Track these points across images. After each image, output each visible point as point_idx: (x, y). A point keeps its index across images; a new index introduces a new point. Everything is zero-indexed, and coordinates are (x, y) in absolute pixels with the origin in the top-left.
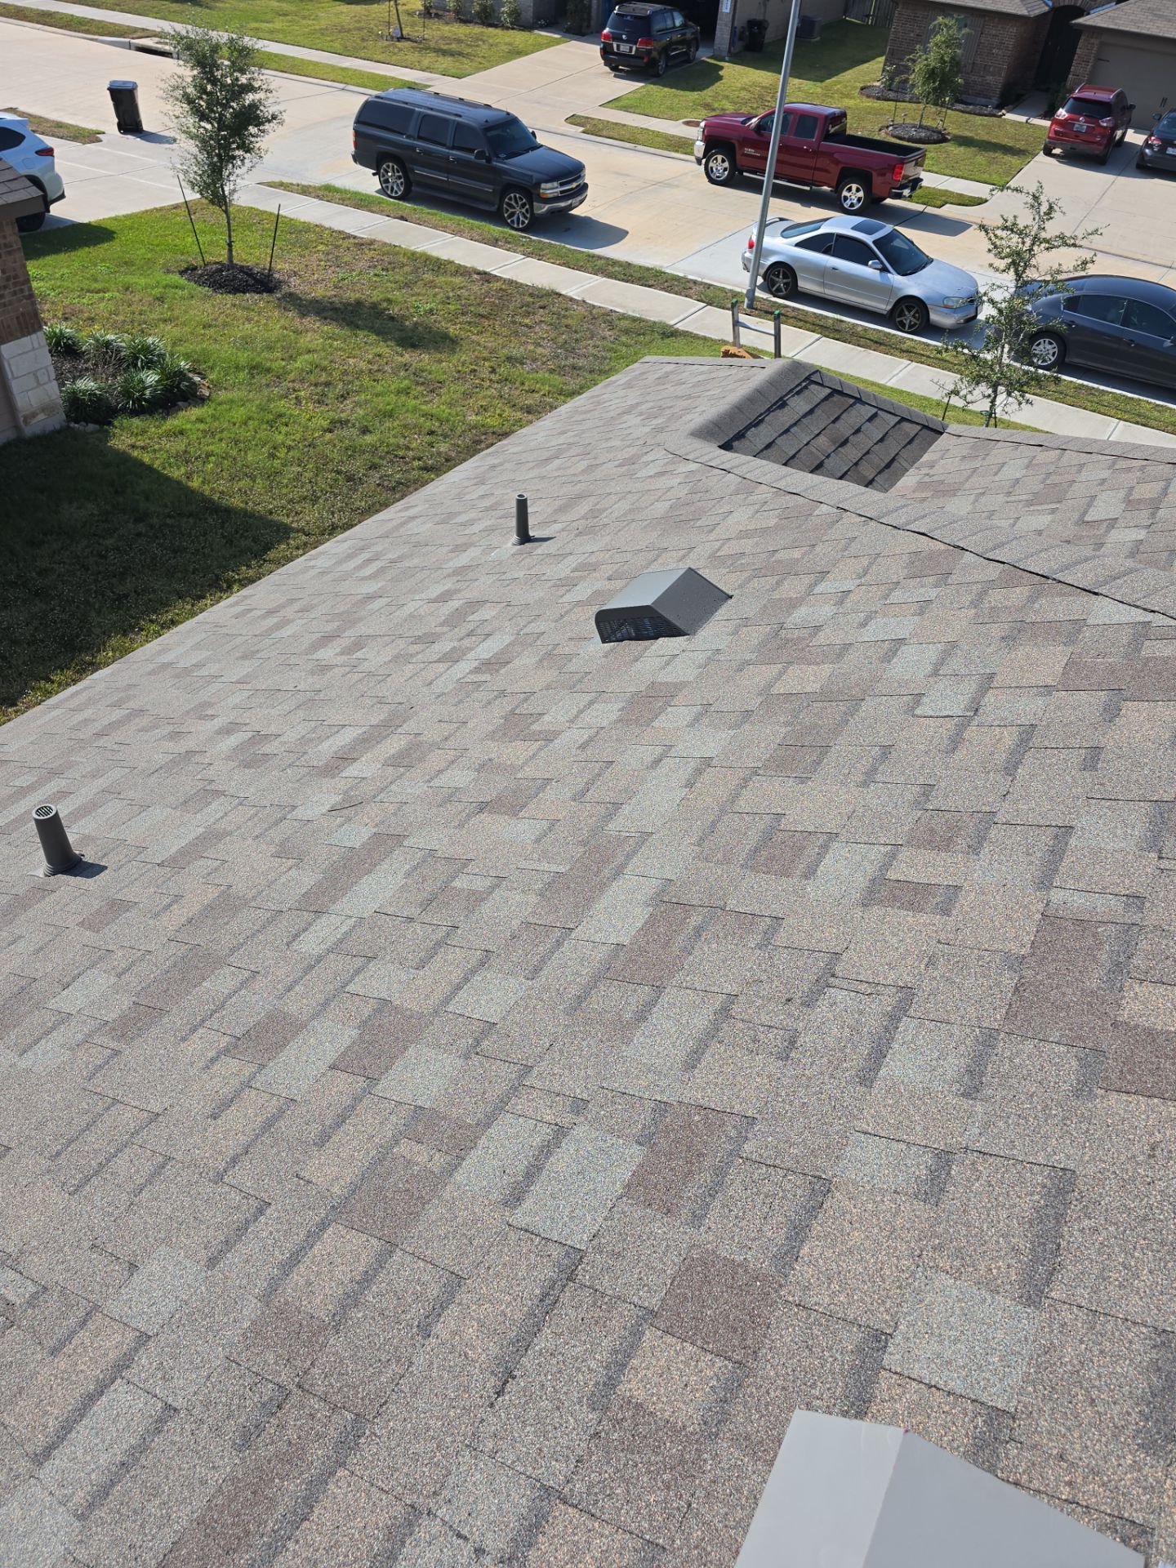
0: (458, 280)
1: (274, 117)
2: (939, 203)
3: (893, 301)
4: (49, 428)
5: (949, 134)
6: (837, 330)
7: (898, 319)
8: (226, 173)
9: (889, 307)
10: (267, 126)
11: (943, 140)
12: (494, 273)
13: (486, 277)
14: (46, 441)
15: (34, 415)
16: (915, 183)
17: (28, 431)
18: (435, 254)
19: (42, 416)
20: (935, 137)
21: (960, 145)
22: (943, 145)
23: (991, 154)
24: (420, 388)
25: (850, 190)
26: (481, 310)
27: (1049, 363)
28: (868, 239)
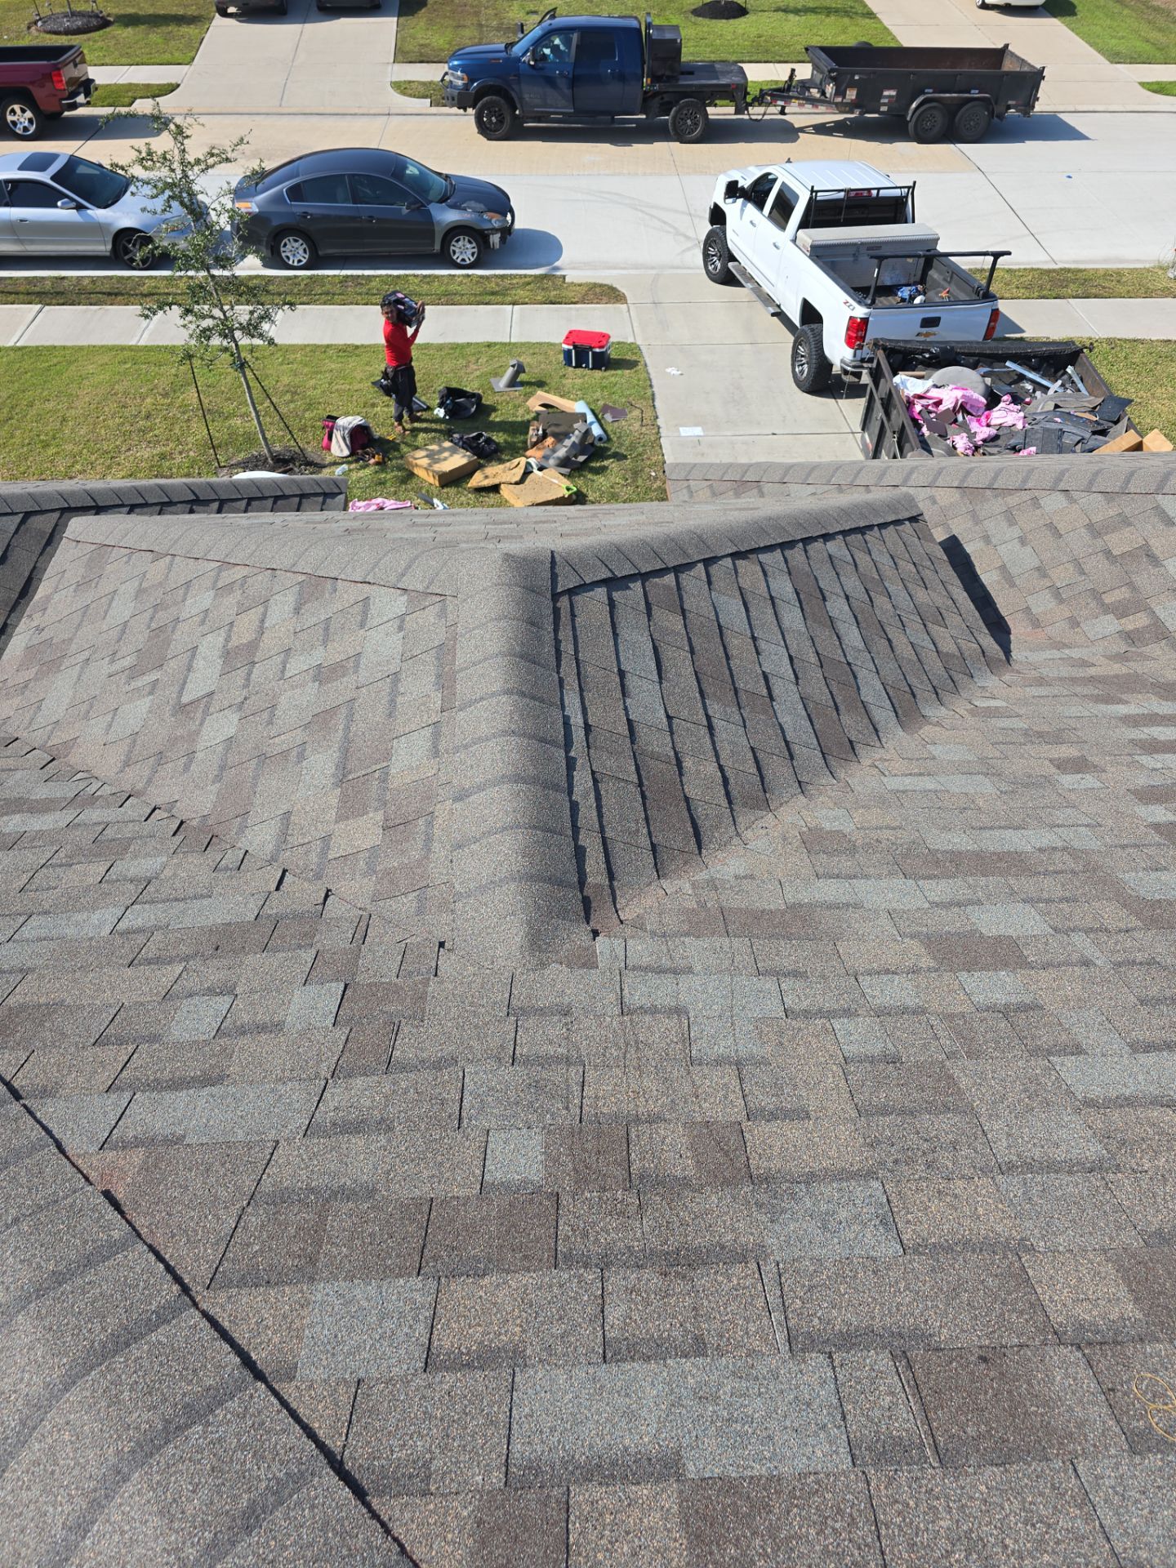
2: (127, 100)
3: (110, 239)
5: (109, 15)
6: (58, 293)
7: (126, 257)
9: (109, 247)
11: (104, 23)
16: (87, 86)
20: (94, 22)
21: (127, 25)
22: (108, 29)
23: (165, 29)
25: (13, 112)
27: (304, 261)
28: (44, 177)
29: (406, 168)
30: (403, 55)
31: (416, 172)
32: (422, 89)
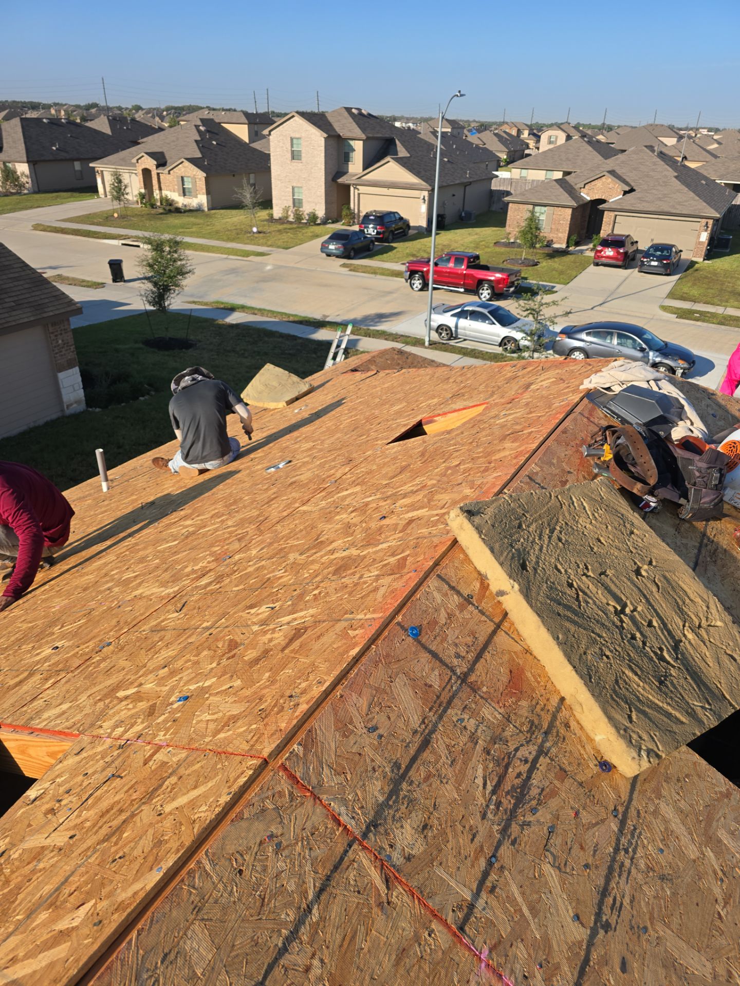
1: (190, 271)
3: (501, 338)
4: (78, 411)
5: (539, 262)
7: (504, 347)
8: (166, 297)
9: (499, 342)
10: (186, 275)
11: (536, 265)
12: (298, 336)
14: (76, 416)
15: (72, 404)
17: (68, 412)
19: (75, 405)
20: (532, 264)
22: (536, 267)
25: (483, 289)
28: (485, 311)
29: (645, 334)
30: (672, 295)
31: (650, 338)
32: (674, 310)
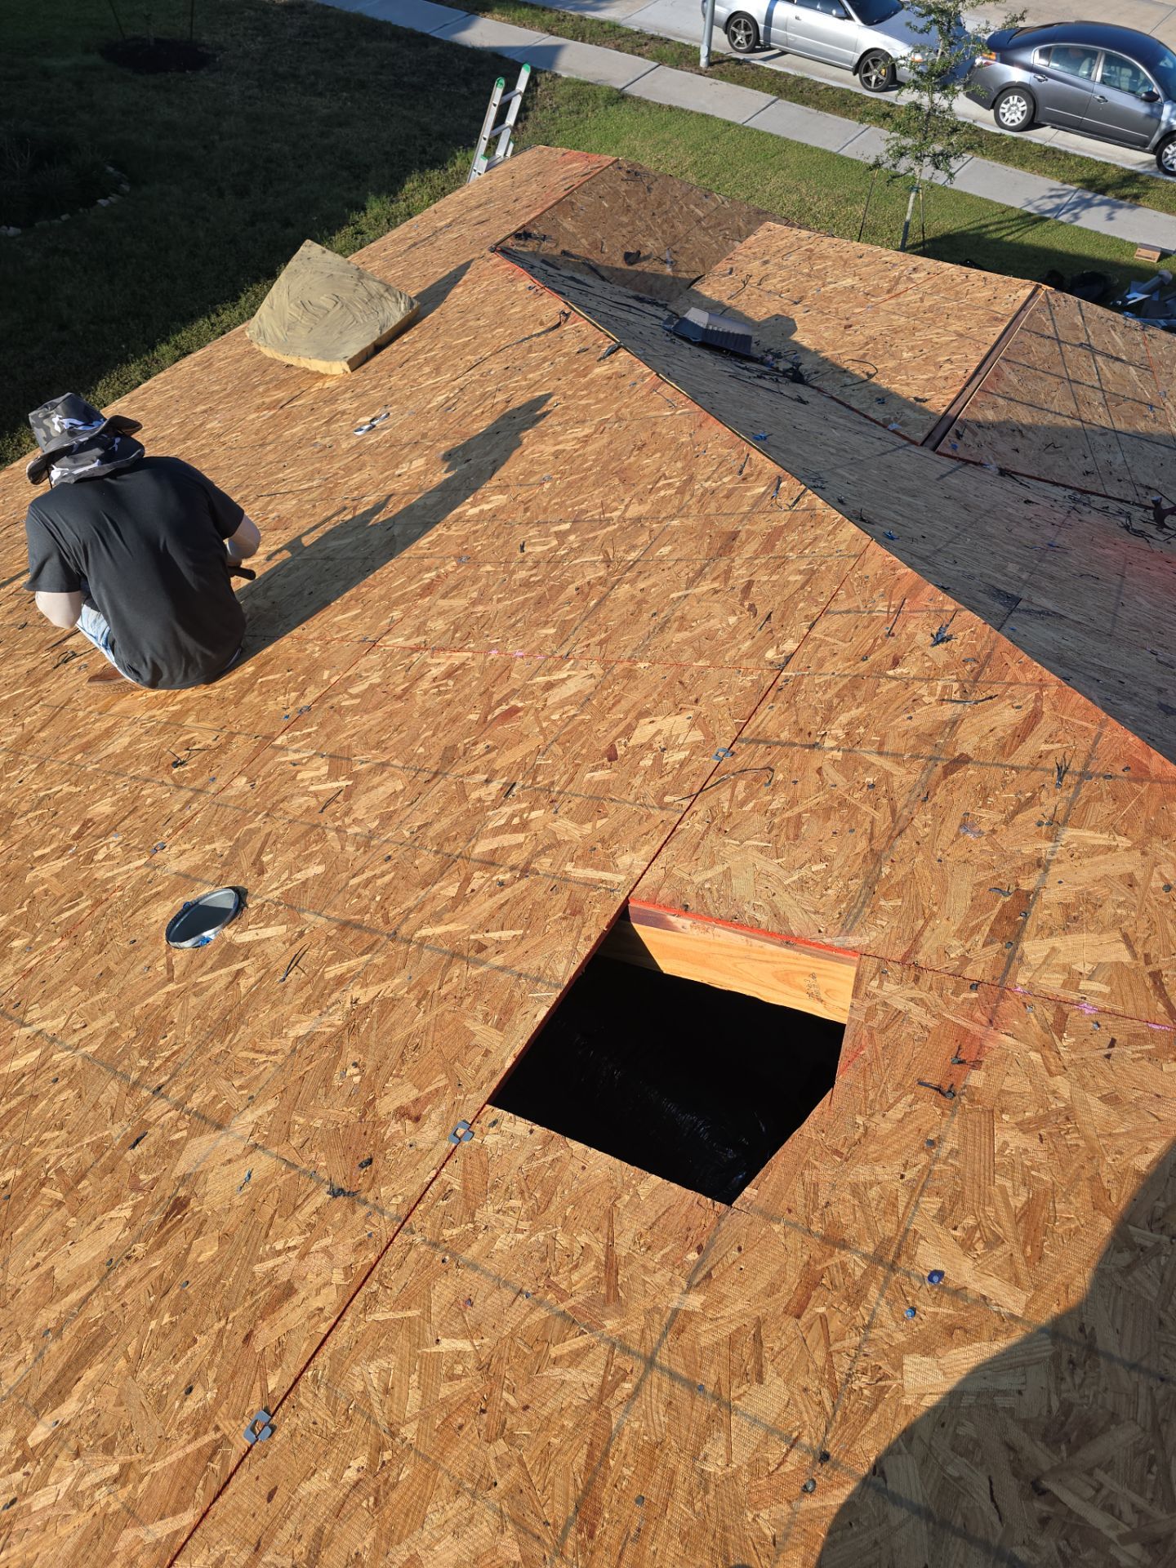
0: (393, 46)
3: (859, 53)
6: (794, 91)
7: (863, 76)
9: (854, 62)
12: (433, 34)
13: (424, 40)
18: (370, 14)
24: (345, 174)
26: (415, 79)
27: (1018, 122)
29: (1162, 59)
